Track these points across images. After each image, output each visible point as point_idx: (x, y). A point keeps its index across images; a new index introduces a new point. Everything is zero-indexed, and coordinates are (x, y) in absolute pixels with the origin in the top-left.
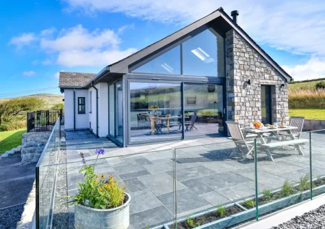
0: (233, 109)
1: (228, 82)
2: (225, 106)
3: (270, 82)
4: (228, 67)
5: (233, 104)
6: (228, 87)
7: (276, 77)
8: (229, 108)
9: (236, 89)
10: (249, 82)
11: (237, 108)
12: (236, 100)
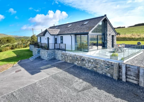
0: (107, 42)
1: (105, 35)
2: (104, 41)
3: (113, 34)
4: (105, 31)
5: (107, 41)
6: (105, 36)
7: (114, 33)
8: (106, 42)
9: (108, 36)
10: (110, 35)
11: (108, 41)
12: (108, 39)
